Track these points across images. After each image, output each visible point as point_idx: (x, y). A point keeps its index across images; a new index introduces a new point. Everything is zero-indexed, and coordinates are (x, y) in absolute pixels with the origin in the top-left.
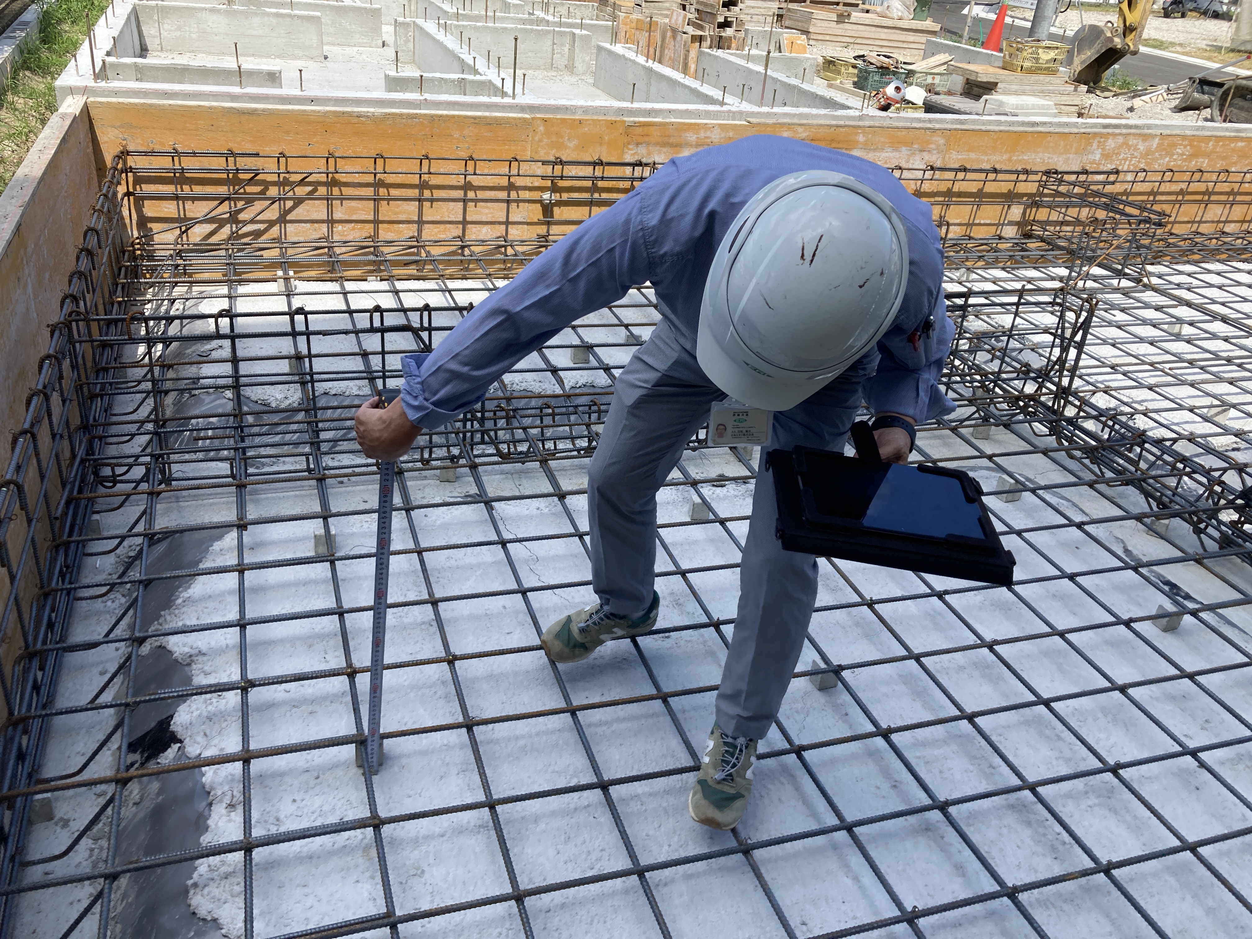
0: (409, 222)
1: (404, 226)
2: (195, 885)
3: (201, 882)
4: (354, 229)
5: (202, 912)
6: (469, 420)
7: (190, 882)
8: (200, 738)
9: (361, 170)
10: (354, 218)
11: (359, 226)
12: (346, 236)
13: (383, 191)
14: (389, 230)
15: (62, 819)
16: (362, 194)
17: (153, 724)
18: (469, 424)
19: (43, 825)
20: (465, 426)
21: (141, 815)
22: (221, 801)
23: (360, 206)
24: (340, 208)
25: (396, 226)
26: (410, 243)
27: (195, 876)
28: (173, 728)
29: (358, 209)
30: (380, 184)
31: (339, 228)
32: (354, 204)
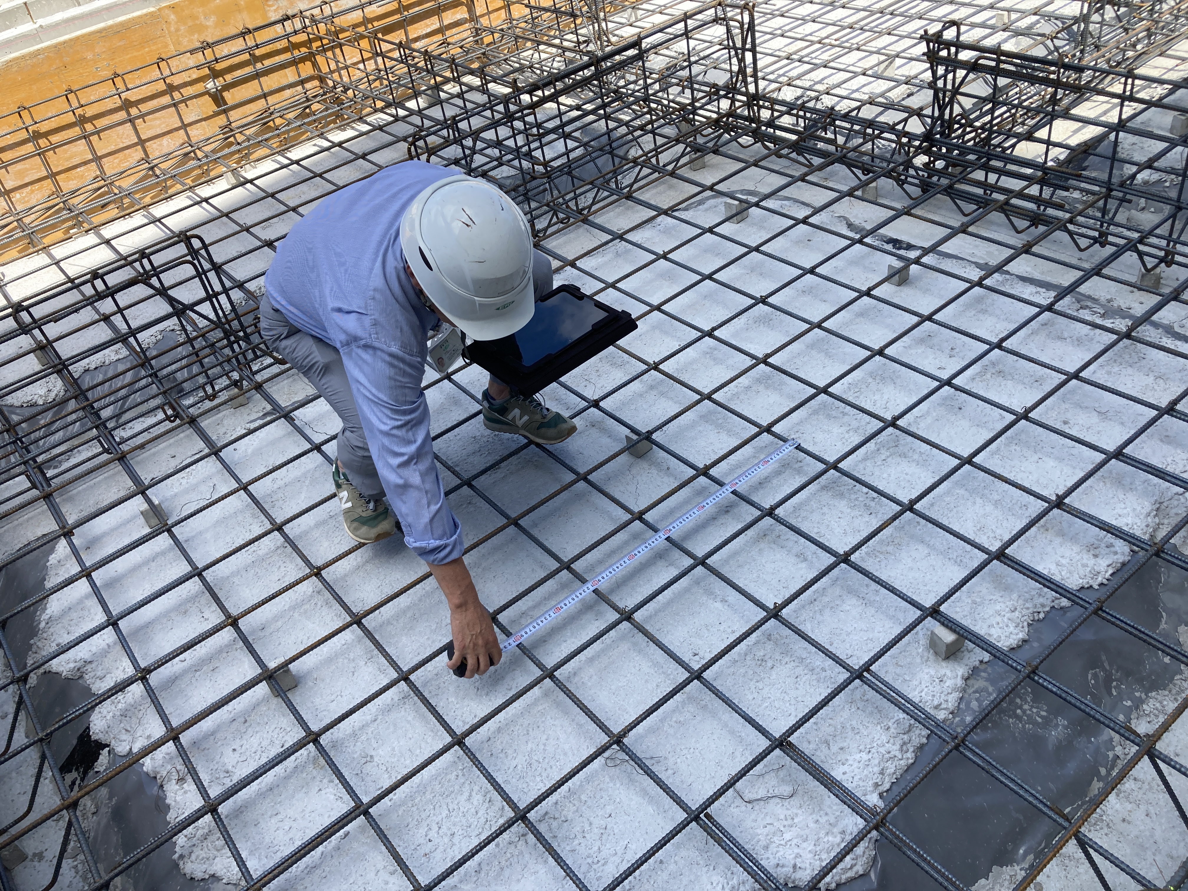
0: (85, 163)
1: (82, 168)
2: (182, 857)
3: (186, 853)
4: (32, 191)
5: (199, 875)
6: (234, 342)
7: (176, 856)
8: (124, 737)
9: (11, 130)
10: (27, 180)
11: (37, 186)
12: (28, 201)
13: (43, 142)
14: (69, 179)
15: (35, 855)
16: (23, 153)
17: (75, 742)
18: (235, 346)
19: (20, 867)
20: (233, 351)
21: (104, 821)
22: (170, 780)
23: (27, 166)
24: (8, 176)
25: (73, 172)
26: (96, 186)
27: (177, 849)
28: (93, 738)
29: (27, 170)
30: (37, 136)
31: (16, 196)
32: (19, 166)
